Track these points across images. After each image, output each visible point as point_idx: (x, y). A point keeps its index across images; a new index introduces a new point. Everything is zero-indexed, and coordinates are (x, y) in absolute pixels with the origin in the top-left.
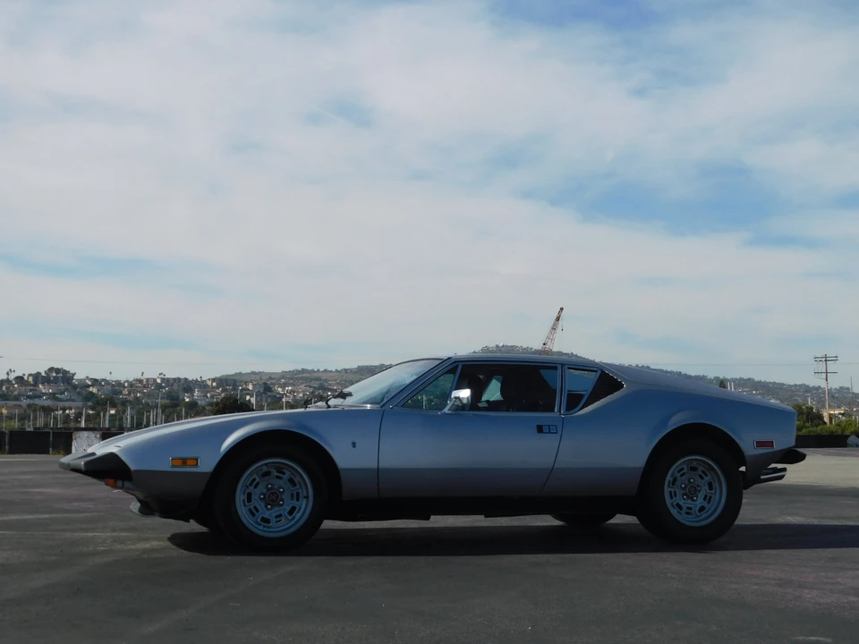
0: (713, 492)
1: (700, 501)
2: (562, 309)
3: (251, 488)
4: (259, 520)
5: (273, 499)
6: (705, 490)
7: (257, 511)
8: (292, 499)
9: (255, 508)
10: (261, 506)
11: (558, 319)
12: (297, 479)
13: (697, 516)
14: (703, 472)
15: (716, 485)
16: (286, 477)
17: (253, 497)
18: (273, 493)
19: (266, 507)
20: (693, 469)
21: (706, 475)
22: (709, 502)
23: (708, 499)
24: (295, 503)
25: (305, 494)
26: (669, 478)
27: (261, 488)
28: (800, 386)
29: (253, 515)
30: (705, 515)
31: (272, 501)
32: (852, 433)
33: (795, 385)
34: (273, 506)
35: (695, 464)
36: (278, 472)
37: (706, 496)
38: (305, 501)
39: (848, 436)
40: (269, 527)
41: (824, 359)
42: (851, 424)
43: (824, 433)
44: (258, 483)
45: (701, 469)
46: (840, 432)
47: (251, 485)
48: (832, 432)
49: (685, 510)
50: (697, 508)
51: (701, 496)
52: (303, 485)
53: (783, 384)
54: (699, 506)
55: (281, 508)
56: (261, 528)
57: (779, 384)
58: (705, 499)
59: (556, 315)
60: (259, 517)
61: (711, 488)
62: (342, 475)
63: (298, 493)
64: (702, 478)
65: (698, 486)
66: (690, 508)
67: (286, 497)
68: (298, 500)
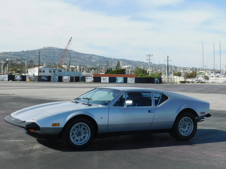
0: (190, 126)
1: (186, 129)
2: (71, 38)
3: (73, 131)
4: (75, 140)
5: (79, 134)
6: (188, 126)
7: (75, 138)
8: (84, 134)
9: (74, 137)
10: (76, 136)
11: (70, 41)
12: (86, 128)
13: (186, 133)
14: (187, 121)
15: (190, 124)
16: (83, 127)
17: (74, 134)
18: (79, 132)
19: (77, 136)
20: (185, 120)
21: (188, 122)
22: (188, 129)
23: (188, 128)
24: (85, 135)
25: (88, 132)
26: (180, 123)
27: (76, 131)
28: (138, 61)
29: (74, 139)
30: (188, 133)
31: (79, 135)
32: (156, 77)
33: (137, 61)
34: (79, 136)
35: (186, 119)
36: (80, 126)
37: (188, 127)
38: (88, 134)
39: (155, 78)
40: (78, 142)
41: (149, 56)
42: (156, 75)
43: (148, 77)
44: (75, 130)
45: (187, 120)
46: (152, 77)
47: (73, 130)
48: (151, 77)
49: (183, 131)
50: (186, 131)
51: (187, 127)
52: (87, 130)
53: (134, 61)
54: (186, 130)
55: (81, 136)
56: (76, 142)
57: (132, 61)
58: (187, 128)
59: (70, 39)
60: (75, 139)
61: (189, 125)
62: (99, 126)
63: (86, 132)
64: (187, 122)
65: (186, 125)
66: (184, 131)
67: (82, 133)
68: (86, 134)
